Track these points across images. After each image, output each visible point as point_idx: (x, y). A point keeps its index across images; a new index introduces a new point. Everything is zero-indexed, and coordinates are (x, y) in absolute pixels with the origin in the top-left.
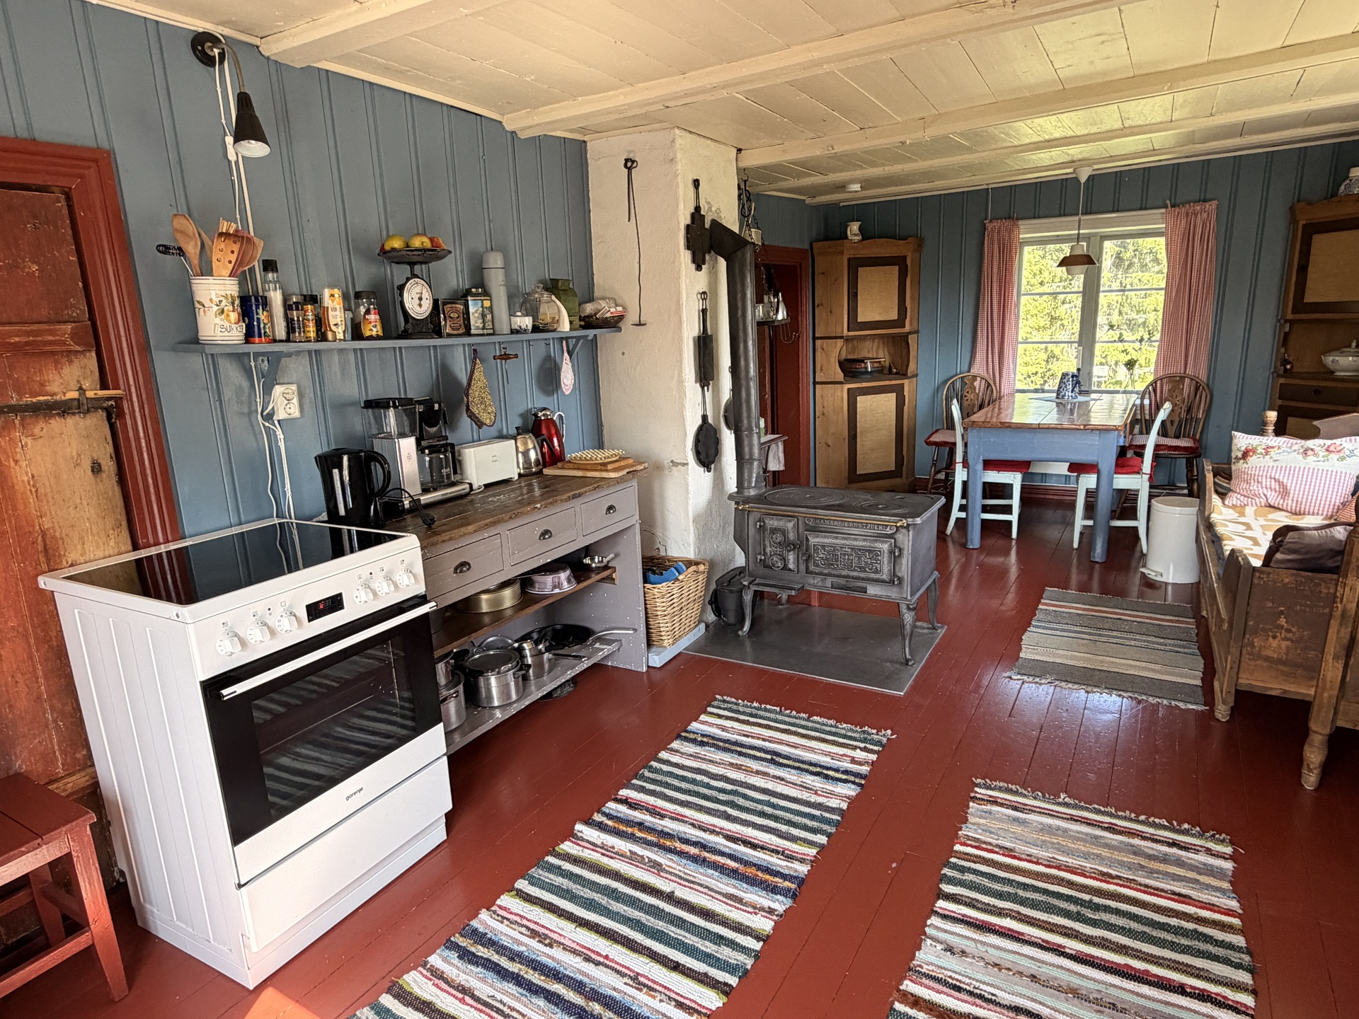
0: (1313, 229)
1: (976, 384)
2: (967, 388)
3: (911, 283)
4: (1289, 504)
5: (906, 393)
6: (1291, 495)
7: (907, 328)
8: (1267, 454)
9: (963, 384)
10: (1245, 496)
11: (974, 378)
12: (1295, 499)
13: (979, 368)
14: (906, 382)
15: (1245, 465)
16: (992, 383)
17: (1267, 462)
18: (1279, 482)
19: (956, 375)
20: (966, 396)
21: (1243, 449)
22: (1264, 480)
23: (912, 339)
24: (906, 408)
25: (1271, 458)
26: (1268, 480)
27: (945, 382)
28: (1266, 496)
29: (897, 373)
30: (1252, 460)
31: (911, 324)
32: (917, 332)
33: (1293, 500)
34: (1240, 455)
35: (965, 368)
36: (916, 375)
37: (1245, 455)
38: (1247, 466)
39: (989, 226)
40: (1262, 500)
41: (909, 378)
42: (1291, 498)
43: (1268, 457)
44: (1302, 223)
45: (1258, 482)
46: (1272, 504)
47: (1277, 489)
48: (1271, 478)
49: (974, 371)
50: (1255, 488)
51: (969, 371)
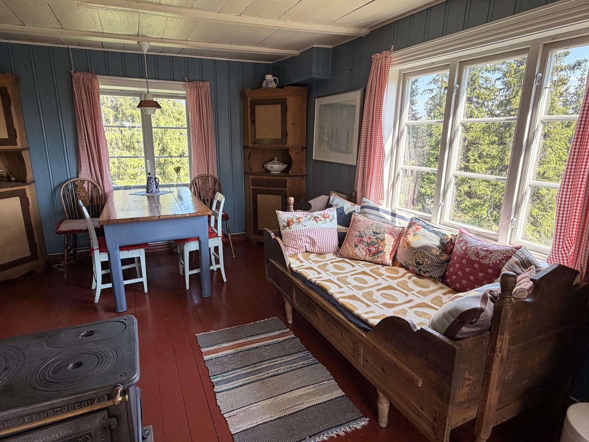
0: (255, 103)
1: (85, 185)
2: (78, 189)
3: (16, 111)
4: (317, 249)
5: (29, 196)
6: (317, 244)
7: (19, 146)
8: (299, 223)
9: (76, 186)
10: (295, 248)
11: (83, 181)
12: (319, 246)
13: (85, 174)
14: (27, 188)
15: (290, 230)
16: (97, 185)
17: (300, 227)
18: (310, 238)
19: (68, 180)
20: (79, 195)
21: (286, 220)
22: (303, 238)
23: (25, 154)
24: (31, 207)
25: (302, 224)
26: (305, 237)
27: (61, 185)
28: (305, 247)
29: (16, 181)
30: (294, 227)
31: (22, 142)
32: (28, 149)
33: (318, 247)
34: (286, 224)
35: (74, 175)
36: (34, 182)
37: (289, 224)
38: (291, 230)
39: (75, 76)
40: (304, 249)
41: (28, 184)
42: (317, 246)
43: (300, 224)
44: (249, 99)
45: (300, 239)
46: (308, 251)
47: (310, 242)
48: (306, 236)
49: (82, 176)
50: (300, 243)
51: (78, 177)
